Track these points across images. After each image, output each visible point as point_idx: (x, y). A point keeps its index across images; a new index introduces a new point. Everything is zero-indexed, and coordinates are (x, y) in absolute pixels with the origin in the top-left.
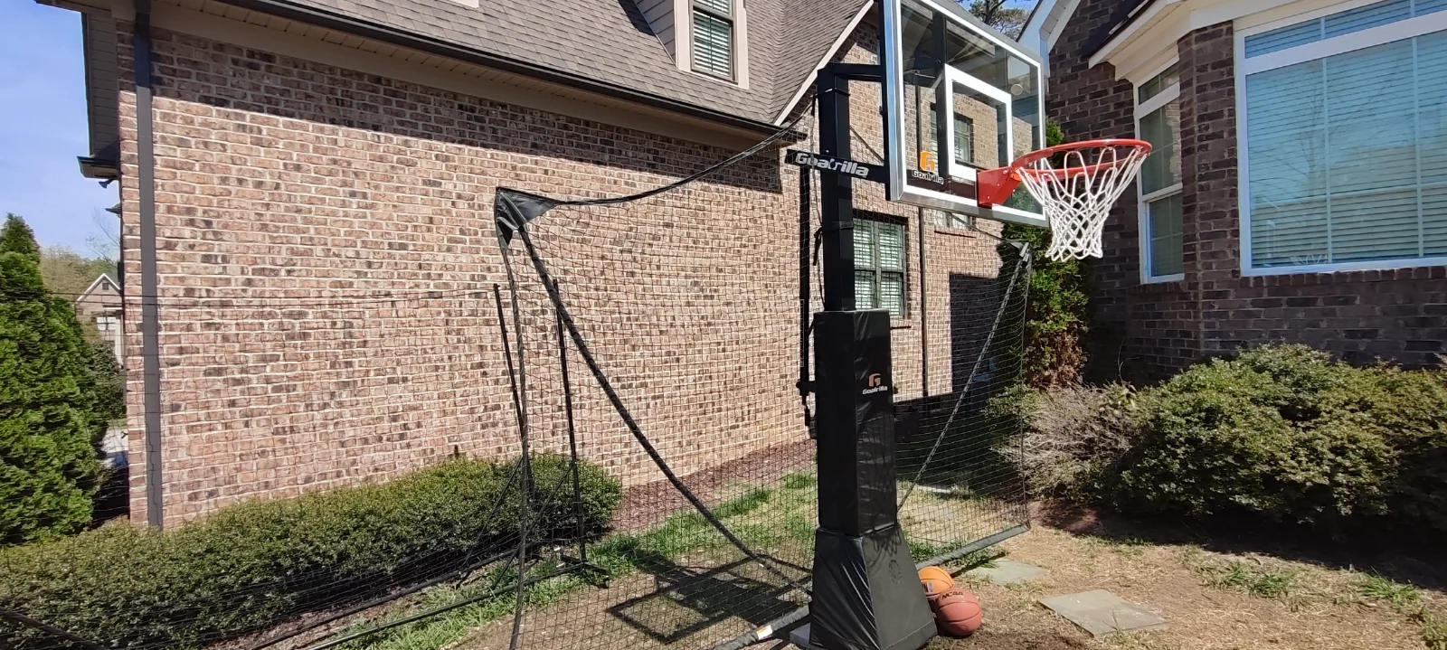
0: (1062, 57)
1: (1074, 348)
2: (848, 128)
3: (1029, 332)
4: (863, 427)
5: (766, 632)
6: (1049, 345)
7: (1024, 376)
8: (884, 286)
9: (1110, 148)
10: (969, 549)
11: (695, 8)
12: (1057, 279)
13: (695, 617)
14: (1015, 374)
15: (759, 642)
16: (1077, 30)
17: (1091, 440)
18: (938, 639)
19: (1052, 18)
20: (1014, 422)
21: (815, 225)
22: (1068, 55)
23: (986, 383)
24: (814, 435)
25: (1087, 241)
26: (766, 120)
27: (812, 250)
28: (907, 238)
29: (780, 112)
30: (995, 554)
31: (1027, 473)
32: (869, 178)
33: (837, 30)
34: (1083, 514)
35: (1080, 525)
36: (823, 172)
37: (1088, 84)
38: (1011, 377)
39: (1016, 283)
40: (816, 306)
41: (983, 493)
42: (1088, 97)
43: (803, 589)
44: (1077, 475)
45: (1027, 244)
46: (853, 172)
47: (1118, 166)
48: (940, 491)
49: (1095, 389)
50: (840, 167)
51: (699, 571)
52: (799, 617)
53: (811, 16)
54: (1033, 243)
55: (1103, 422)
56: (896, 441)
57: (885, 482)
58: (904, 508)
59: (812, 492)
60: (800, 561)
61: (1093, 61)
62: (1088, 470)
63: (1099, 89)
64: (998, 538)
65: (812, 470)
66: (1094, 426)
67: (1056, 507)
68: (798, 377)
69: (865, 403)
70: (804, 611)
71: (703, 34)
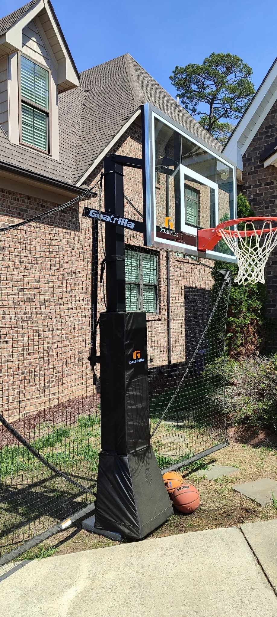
0: (249, 159)
1: (254, 334)
2: (123, 195)
3: (229, 324)
4: (129, 385)
5: (67, 523)
6: (241, 332)
7: (226, 351)
8: (144, 294)
9: (268, 222)
10: (193, 459)
11: (23, 101)
12: (245, 293)
13: (16, 518)
14: (221, 350)
15: (62, 530)
16: (257, 145)
17: (263, 389)
18: (174, 517)
19: (244, 136)
20: (220, 380)
21: (101, 257)
22: (253, 159)
23: (204, 356)
24: (99, 390)
25: (256, 274)
26: (71, 182)
27: (99, 272)
28: (159, 265)
29: (80, 177)
30: (209, 461)
31: (227, 410)
32: (135, 229)
33: (117, 127)
34: (258, 434)
35: (256, 440)
36: (107, 223)
37: (263, 177)
38: (218, 352)
39: (222, 295)
40: (102, 308)
41: (202, 424)
42: (263, 185)
43: (91, 492)
44: (254, 410)
45: (229, 272)
46: (125, 225)
47: (273, 231)
48: (176, 424)
49: (265, 358)
50: (117, 221)
51: (20, 487)
52: (89, 511)
53: (102, 115)
54: (232, 271)
55: (269, 378)
56: (150, 393)
57: (142, 420)
58: (155, 436)
59: (97, 429)
60: (89, 475)
61: (266, 164)
62: (260, 407)
63: (269, 181)
64: (210, 451)
65: (96, 414)
66: (264, 381)
67: (244, 431)
68: (89, 353)
69: (131, 369)
70: (91, 507)
71: (29, 119)
